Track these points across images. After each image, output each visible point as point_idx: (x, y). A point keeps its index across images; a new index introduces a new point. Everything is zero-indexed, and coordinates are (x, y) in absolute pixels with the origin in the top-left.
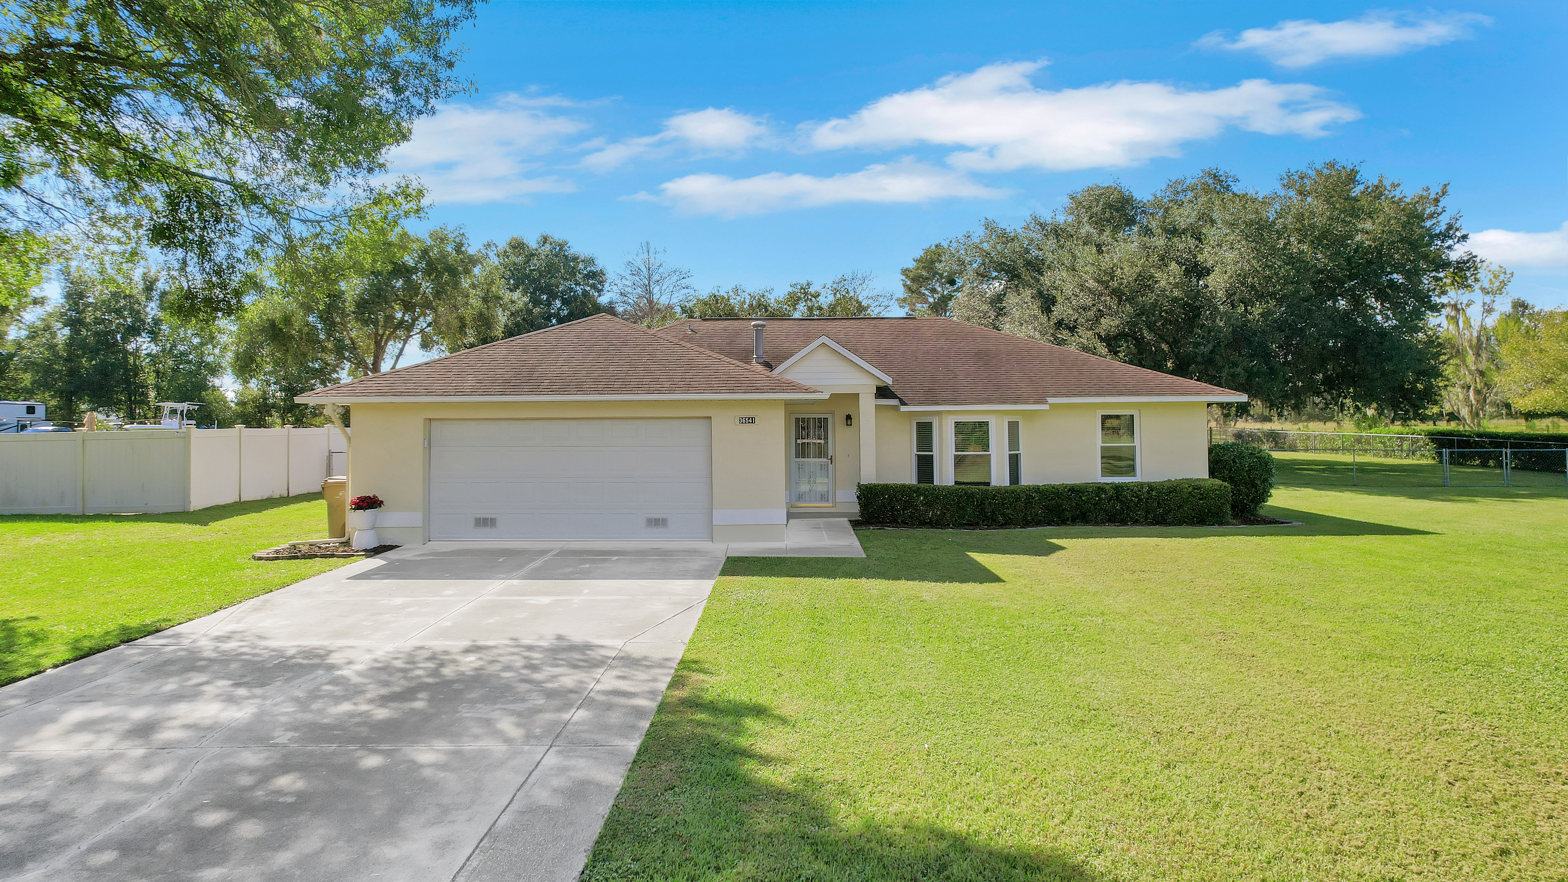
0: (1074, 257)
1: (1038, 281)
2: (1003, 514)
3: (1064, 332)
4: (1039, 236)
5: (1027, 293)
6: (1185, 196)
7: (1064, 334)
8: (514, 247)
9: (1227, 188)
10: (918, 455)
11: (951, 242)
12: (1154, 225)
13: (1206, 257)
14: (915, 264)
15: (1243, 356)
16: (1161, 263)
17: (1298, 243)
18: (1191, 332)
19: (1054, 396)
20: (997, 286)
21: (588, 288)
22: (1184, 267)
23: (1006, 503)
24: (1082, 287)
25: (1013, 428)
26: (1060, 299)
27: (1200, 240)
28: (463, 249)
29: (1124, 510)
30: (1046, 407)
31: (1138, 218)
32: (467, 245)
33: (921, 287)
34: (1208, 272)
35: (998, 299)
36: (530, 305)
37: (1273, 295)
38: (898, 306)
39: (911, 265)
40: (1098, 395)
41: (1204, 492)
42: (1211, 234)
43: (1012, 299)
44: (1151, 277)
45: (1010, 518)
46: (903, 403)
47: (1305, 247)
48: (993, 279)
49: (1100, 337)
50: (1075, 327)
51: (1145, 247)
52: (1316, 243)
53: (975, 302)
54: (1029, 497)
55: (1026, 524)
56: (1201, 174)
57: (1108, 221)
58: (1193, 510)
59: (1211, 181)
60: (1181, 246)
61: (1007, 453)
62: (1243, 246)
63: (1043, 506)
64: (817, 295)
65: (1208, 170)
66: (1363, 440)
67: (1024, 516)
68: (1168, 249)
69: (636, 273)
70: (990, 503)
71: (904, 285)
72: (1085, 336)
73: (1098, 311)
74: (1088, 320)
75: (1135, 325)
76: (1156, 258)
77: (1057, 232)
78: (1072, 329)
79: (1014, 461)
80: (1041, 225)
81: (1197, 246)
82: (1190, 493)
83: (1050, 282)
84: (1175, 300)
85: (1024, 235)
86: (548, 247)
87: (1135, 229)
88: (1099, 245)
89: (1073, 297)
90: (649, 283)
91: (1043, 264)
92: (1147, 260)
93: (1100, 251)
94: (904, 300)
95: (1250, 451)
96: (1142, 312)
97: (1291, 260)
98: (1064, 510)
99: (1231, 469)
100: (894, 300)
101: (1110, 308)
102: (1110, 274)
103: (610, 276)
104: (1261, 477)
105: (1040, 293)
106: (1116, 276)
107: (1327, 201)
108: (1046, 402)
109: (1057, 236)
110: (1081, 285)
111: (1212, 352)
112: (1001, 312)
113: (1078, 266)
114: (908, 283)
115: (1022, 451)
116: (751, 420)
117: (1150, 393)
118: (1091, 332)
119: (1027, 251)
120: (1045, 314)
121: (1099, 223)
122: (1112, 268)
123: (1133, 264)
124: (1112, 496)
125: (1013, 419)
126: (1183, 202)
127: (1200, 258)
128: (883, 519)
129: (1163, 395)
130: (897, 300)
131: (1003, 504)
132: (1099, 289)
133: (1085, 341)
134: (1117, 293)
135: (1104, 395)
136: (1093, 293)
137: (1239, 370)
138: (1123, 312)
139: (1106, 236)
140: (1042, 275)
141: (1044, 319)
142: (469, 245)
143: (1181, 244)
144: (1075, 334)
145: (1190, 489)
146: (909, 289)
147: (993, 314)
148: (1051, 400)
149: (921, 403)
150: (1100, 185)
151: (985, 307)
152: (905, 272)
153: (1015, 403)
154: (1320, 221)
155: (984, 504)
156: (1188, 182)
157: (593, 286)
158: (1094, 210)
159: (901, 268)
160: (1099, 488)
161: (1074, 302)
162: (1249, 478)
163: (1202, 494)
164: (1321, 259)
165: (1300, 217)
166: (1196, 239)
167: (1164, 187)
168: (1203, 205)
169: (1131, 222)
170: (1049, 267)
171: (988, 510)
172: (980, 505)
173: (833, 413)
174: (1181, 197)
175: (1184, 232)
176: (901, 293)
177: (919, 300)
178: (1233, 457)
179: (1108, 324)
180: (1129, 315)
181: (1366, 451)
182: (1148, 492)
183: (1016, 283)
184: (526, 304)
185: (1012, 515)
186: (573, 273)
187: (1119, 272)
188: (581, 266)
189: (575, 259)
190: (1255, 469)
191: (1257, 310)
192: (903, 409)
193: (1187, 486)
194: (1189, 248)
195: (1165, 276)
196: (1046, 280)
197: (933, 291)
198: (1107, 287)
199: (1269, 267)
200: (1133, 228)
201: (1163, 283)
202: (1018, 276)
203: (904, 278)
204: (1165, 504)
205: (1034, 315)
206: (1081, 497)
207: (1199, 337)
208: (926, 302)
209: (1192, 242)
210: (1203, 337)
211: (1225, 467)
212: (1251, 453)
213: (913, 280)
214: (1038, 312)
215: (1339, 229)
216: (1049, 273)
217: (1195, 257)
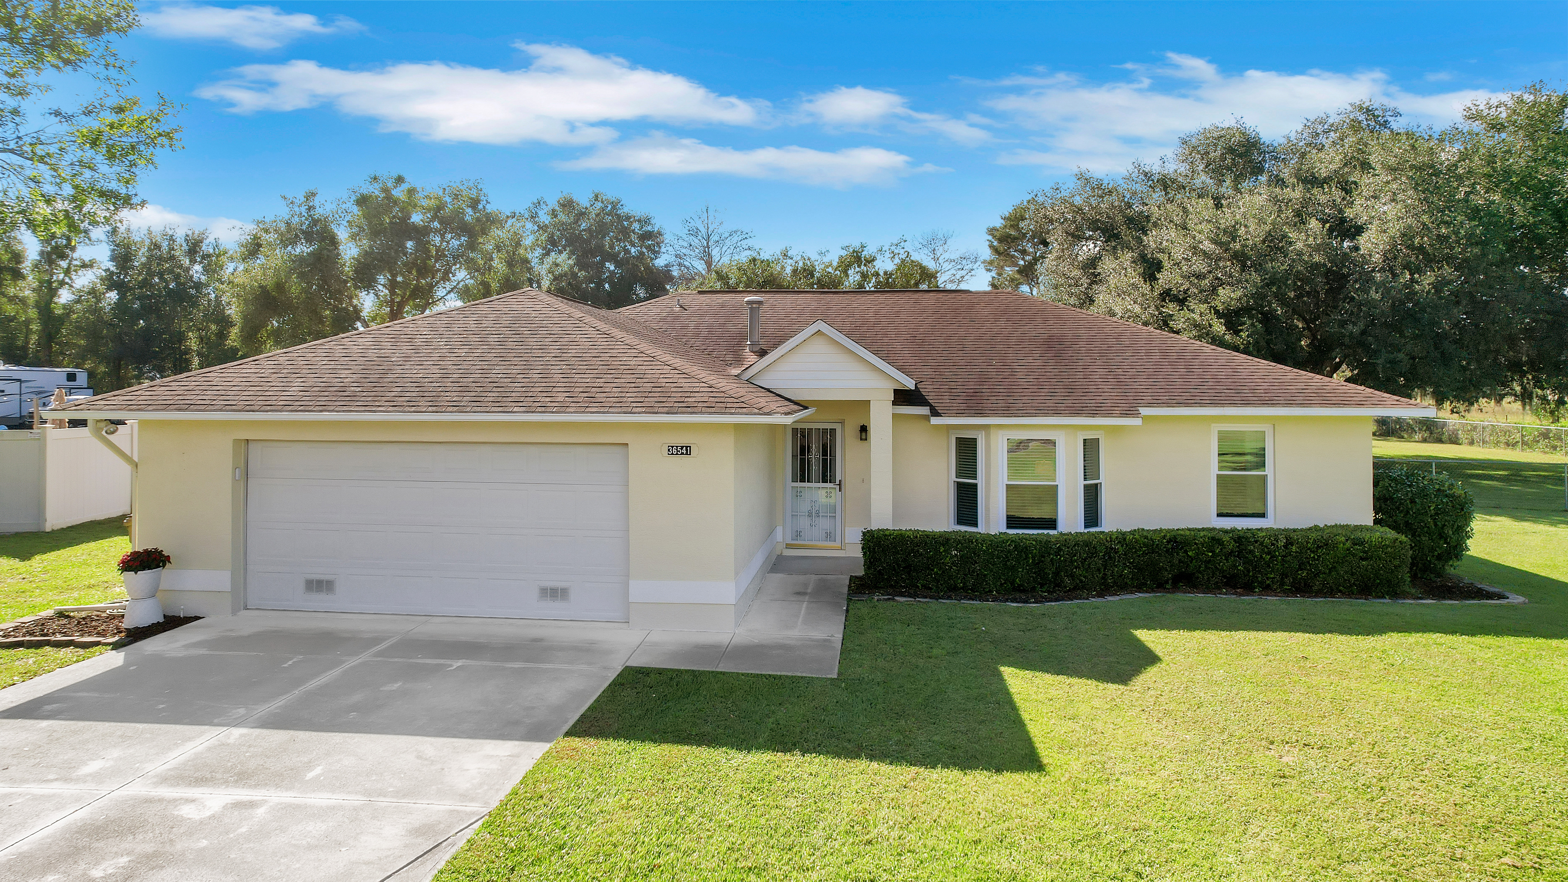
0: (1185, 211)
1: (1141, 241)
2: (1072, 576)
3: (1171, 305)
4: (1145, 189)
5: (1127, 257)
6: (1327, 138)
7: (1171, 308)
8: (563, 206)
9: (1385, 124)
10: (958, 483)
11: (1036, 196)
12: (1286, 173)
13: (1356, 211)
14: (1003, 221)
15: (1405, 337)
16: (1297, 219)
17: (1486, 193)
18: (1335, 307)
19: (1149, 405)
20: (1089, 248)
21: (644, 250)
22: (1328, 225)
23: (1076, 561)
24: (1195, 249)
25: (1091, 448)
26: (1166, 264)
27: (1348, 192)
28: (480, 207)
29: (1249, 571)
30: (1137, 422)
31: (1267, 166)
32: (485, 202)
33: (1009, 248)
34: (1359, 230)
35: (1092, 263)
36: (576, 269)
37: (1449, 259)
38: (984, 269)
39: (998, 223)
40: (1214, 404)
41: (1369, 549)
42: (1366, 182)
43: (1108, 265)
44: (1285, 236)
45: (1081, 581)
46: (935, 413)
47: (1496, 197)
48: (1087, 239)
49: (1217, 312)
50: (1185, 299)
51: (1275, 200)
52: (1512, 191)
53: (1064, 267)
54: (1110, 551)
55: (1104, 590)
56: (1349, 108)
57: (1228, 169)
58: (1352, 574)
59: (1362, 118)
60: (1323, 199)
61: (1081, 483)
62: (1410, 197)
63: (1130, 563)
64: (871, 261)
65: (1358, 103)
66: (1551, 435)
67: (1103, 578)
68: (1305, 203)
69: (694, 232)
70: (1052, 560)
71: (991, 246)
72: (1198, 311)
73: (1216, 279)
74: (1201, 292)
75: (1263, 297)
76: (1290, 213)
77: (1165, 183)
78: (1182, 302)
79: (1092, 495)
80: (1146, 174)
81: (1344, 199)
82: (1348, 549)
83: (1155, 242)
84: (1316, 266)
85: (1126, 186)
86: (599, 205)
87: (1263, 178)
88: (1217, 198)
89: (1183, 262)
90: (708, 243)
91: (1148, 221)
92: (1279, 216)
93: (1218, 206)
94: (991, 263)
95: (1437, 487)
96: (1272, 281)
97: (1475, 213)
98: (1160, 569)
99: (1408, 512)
100: (979, 263)
101: (1231, 276)
102: (1231, 233)
103: (668, 237)
104: (1453, 525)
105: (1143, 258)
106: (1240, 236)
107: (1531, 137)
108: (1137, 415)
109: (1165, 187)
110: (1194, 248)
111: (1363, 333)
112: (1095, 279)
113: (1190, 225)
114: (995, 243)
115: (1105, 479)
116: (686, 450)
117: (1289, 404)
118: (1205, 305)
119: (1129, 206)
120: (1148, 283)
121: (1217, 171)
122: (1234, 226)
123: (1261, 221)
124: (1232, 552)
125: (1090, 435)
126: (1323, 146)
127: (1349, 213)
128: (896, 582)
129: (1309, 405)
130: (984, 262)
131: (1072, 562)
132: (1217, 252)
133: (1197, 317)
134: (1240, 258)
135: (1223, 405)
136: (1209, 258)
137: (1401, 356)
138: (1247, 281)
139: (1227, 188)
140: (1146, 235)
141: (1146, 288)
142: (488, 202)
143: (1320, 196)
144: (1185, 308)
145: (1348, 544)
146: (996, 250)
147: (1085, 281)
148: (1144, 411)
149: (959, 414)
150: (1220, 125)
151: (1076, 273)
152: (992, 231)
153: (1093, 415)
154: (1518, 163)
155: (1042, 562)
156: (1331, 121)
157: (649, 248)
158: (1212, 155)
159: (987, 227)
160: (1213, 539)
161: (1184, 268)
162: (1436, 525)
163: (1365, 552)
164: (1521, 212)
165: (1491, 160)
166: (1343, 189)
167: (1300, 128)
168: (1351, 147)
169: (1258, 170)
170: (1155, 225)
171: (1050, 573)
172: (1038, 563)
173: (842, 423)
174: (1322, 139)
175: (1326, 181)
176: (986, 254)
177: (1008, 263)
178: (1410, 495)
179: (1227, 295)
180: (1255, 285)
181: (1555, 448)
182: (1286, 546)
183: (1113, 244)
184: (571, 267)
185: (1085, 577)
186: (625, 232)
187: (1242, 231)
188: (636, 226)
189: (628, 218)
190: (1445, 512)
191: (1427, 280)
192: (935, 421)
193: (1343, 538)
194: (1334, 201)
195: (1303, 236)
196: (1151, 240)
197: (1024, 252)
198: (1226, 250)
199: (1446, 223)
200: (1260, 177)
201: (1299, 245)
202: (1117, 236)
203: (990, 238)
204: (1310, 565)
205: (1133, 284)
206: (1186, 552)
207: (1346, 313)
208: (1016, 265)
209: (1337, 195)
210: (1352, 313)
211: (1398, 508)
212: (1439, 490)
213: (1000, 240)
214: (1137, 280)
215: (1544, 172)
216: (1154, 233)
217: (1341, 211)
